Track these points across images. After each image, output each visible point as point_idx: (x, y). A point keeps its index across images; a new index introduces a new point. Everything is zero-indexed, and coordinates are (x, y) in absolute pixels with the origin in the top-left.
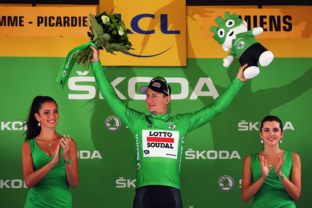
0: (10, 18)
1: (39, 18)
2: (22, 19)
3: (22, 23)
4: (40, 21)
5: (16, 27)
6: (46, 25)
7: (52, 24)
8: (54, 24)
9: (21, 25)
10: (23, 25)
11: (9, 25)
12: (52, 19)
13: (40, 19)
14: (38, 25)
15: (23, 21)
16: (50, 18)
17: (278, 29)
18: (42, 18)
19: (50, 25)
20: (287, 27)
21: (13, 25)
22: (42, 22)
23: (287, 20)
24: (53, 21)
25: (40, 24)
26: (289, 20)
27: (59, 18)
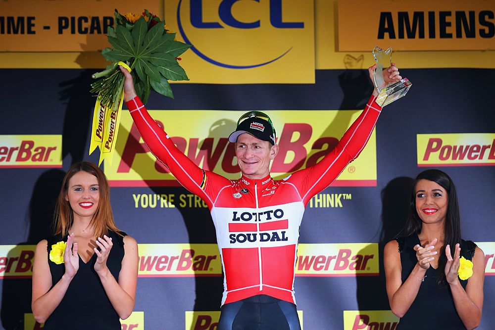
0: (11, 19)
2: (33, 22)
3: (33, 29)
4: (64, 25)
5: (23, 35)
6: (73, 32)
7: (83, 30)
8: (86, 29)
9: (30, 32)
10: (34, 33)
11: (9, 32)
12: (83, 21)
13: (64, 21)
14: (60, 32)
15: (33, 25)
16: (80, 19)
18: (66, 19)
19: (80, 32)
20: (487, 31)
21: (16, 32)
22: (66, 27)
23: (487, 18)
24: (85, 25)
25: (64, 30)
26: (489, 18)
27: (95, 19)
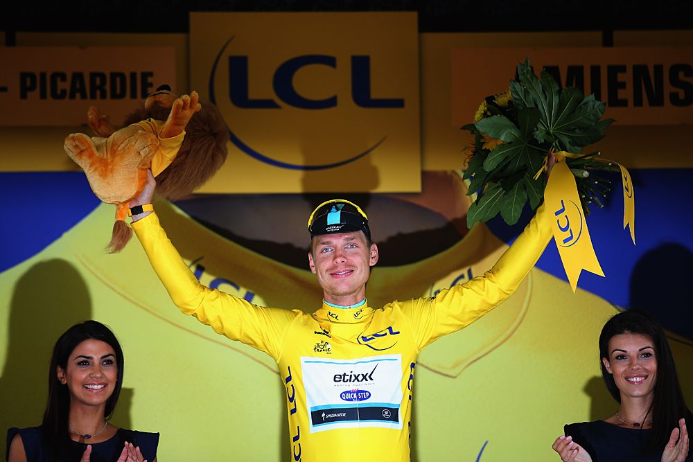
1: (24, 76)
4: (28, 84)
6: (43, 96)
7: (59, 92)
8: (64, 92)
12: (59, 79)
13: (28, 79)
14: (23, 96)
16: (55, 76)
17: (656, 100)
18: (32, 76)
19: (55, 96)
22: (33, 88)
24: (62, 85)
25: (29, 94)
27: (78, 77)
